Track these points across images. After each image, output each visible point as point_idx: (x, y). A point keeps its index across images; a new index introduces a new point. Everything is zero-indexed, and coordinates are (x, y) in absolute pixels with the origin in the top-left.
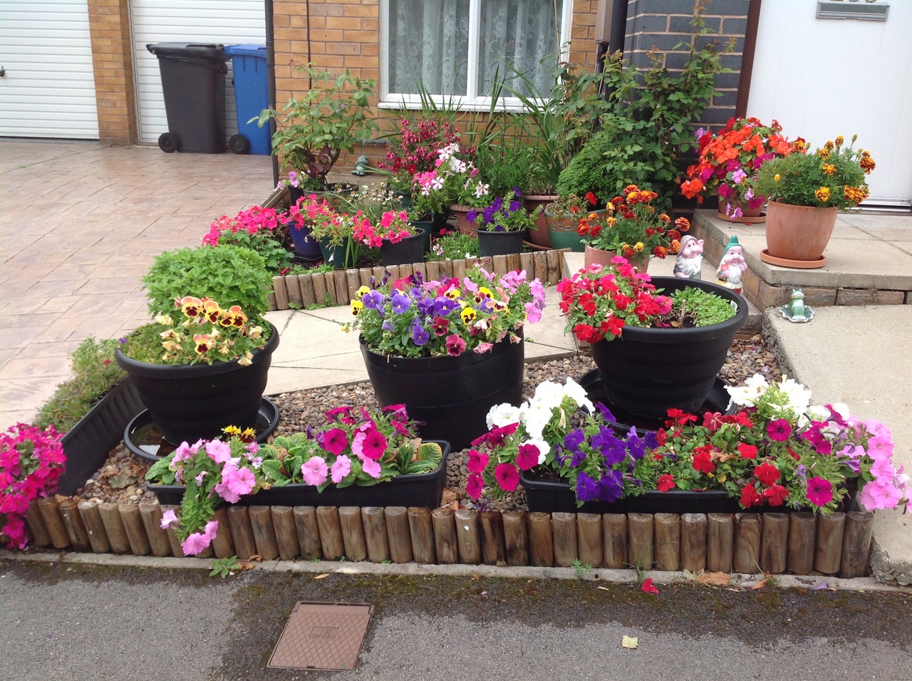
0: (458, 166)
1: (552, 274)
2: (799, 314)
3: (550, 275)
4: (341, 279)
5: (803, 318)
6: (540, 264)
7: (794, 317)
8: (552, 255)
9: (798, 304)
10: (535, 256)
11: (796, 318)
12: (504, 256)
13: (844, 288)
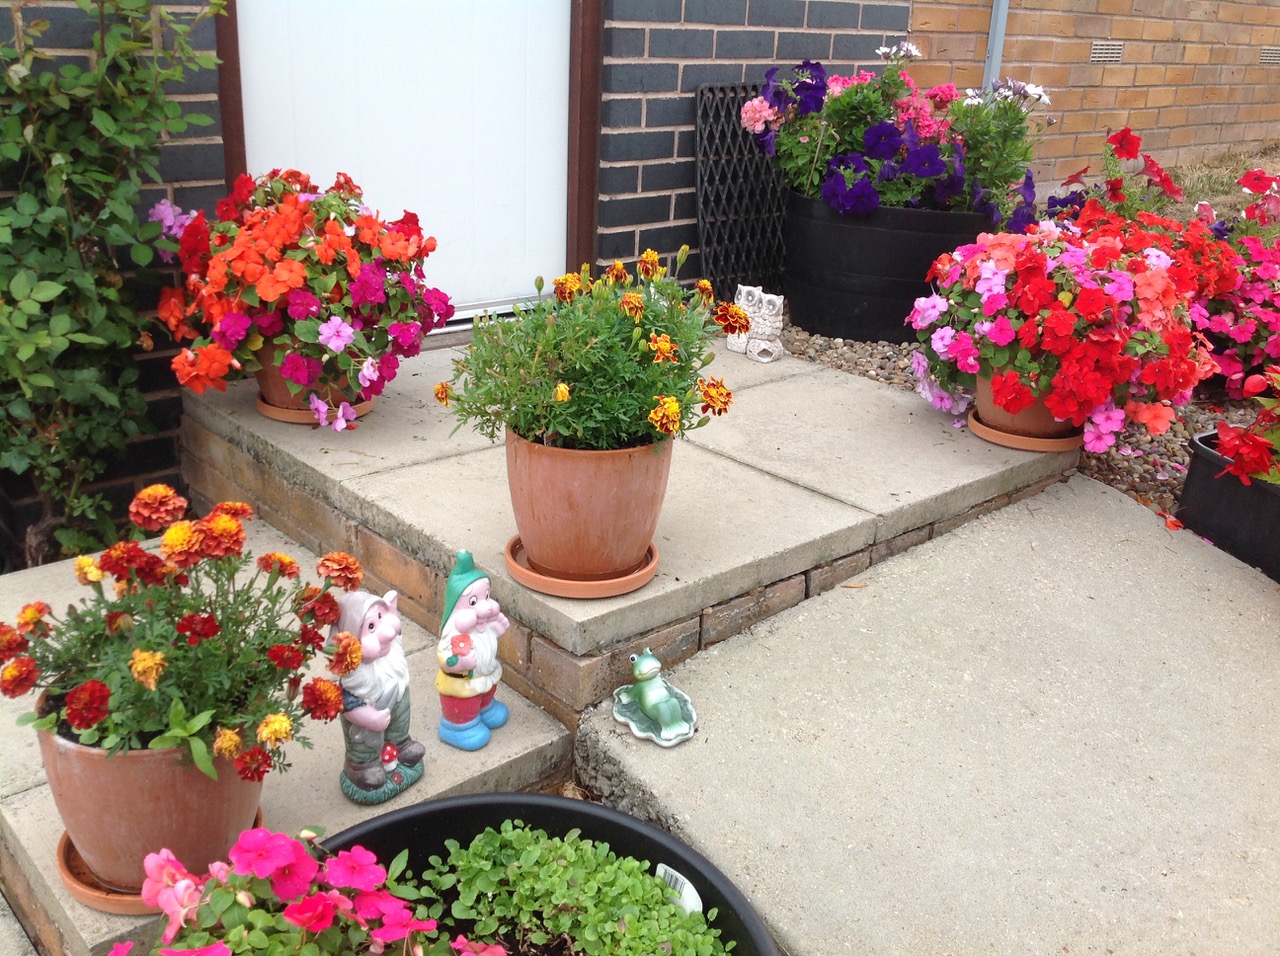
2: (673, 721)
5: (683, 728)
7: (665, 733)
9: (656, 694)
11: (670, 734)
13: (713, 606)
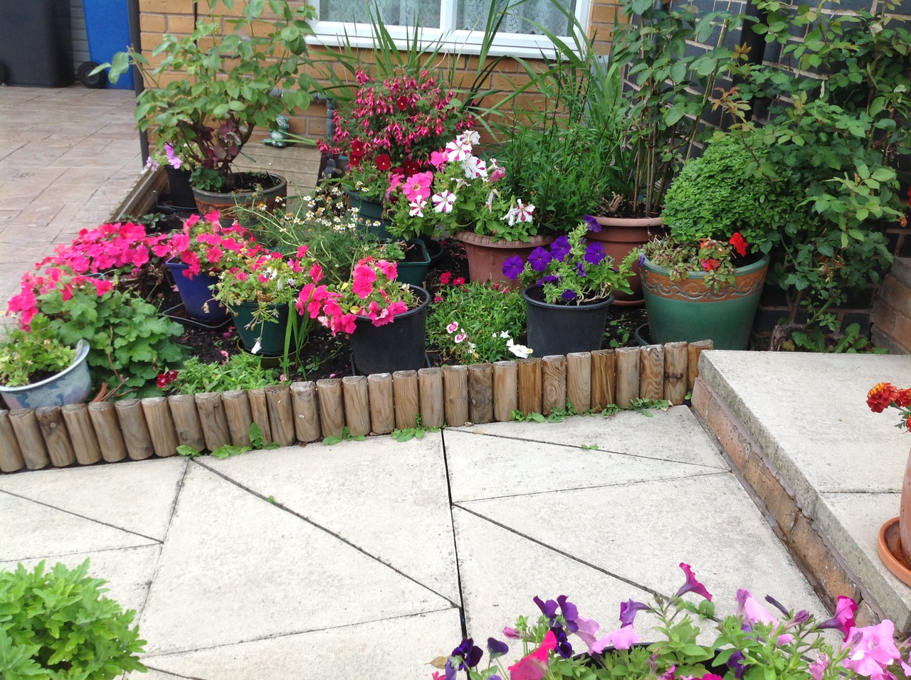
0: (475, 168)
1: (674, 386)
3: (670, 387)
4: (280, 402)
6: (655, 369)
8: (676, 352)
10: (645, 354)
12: (588, 354)
